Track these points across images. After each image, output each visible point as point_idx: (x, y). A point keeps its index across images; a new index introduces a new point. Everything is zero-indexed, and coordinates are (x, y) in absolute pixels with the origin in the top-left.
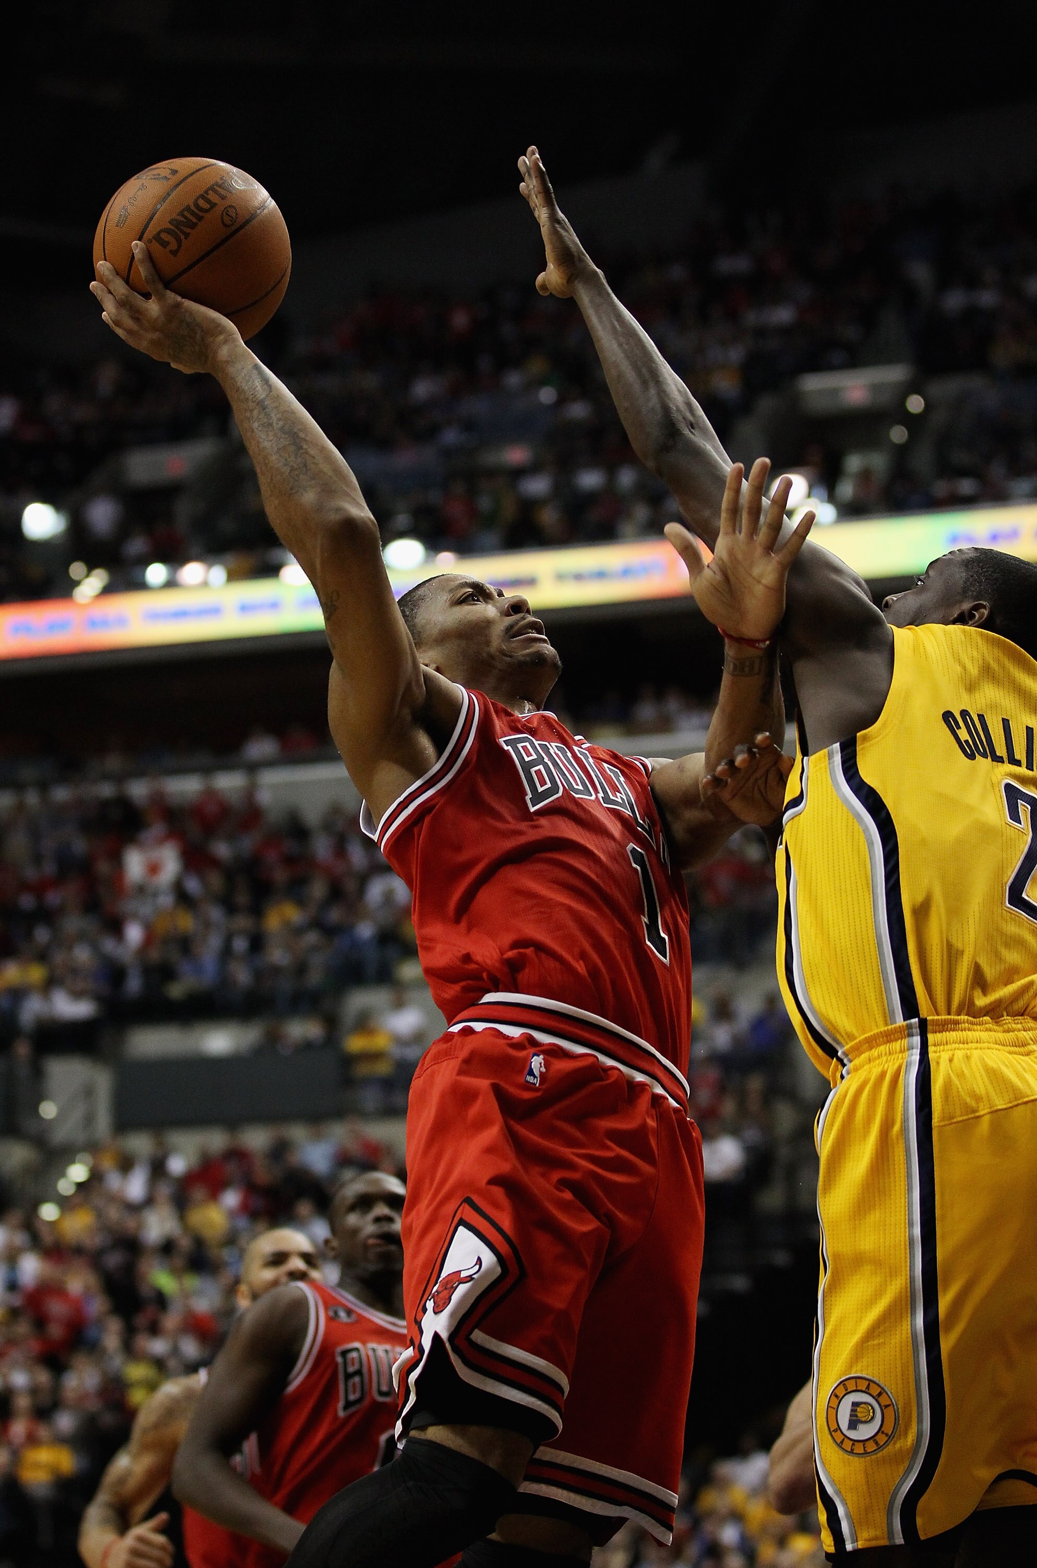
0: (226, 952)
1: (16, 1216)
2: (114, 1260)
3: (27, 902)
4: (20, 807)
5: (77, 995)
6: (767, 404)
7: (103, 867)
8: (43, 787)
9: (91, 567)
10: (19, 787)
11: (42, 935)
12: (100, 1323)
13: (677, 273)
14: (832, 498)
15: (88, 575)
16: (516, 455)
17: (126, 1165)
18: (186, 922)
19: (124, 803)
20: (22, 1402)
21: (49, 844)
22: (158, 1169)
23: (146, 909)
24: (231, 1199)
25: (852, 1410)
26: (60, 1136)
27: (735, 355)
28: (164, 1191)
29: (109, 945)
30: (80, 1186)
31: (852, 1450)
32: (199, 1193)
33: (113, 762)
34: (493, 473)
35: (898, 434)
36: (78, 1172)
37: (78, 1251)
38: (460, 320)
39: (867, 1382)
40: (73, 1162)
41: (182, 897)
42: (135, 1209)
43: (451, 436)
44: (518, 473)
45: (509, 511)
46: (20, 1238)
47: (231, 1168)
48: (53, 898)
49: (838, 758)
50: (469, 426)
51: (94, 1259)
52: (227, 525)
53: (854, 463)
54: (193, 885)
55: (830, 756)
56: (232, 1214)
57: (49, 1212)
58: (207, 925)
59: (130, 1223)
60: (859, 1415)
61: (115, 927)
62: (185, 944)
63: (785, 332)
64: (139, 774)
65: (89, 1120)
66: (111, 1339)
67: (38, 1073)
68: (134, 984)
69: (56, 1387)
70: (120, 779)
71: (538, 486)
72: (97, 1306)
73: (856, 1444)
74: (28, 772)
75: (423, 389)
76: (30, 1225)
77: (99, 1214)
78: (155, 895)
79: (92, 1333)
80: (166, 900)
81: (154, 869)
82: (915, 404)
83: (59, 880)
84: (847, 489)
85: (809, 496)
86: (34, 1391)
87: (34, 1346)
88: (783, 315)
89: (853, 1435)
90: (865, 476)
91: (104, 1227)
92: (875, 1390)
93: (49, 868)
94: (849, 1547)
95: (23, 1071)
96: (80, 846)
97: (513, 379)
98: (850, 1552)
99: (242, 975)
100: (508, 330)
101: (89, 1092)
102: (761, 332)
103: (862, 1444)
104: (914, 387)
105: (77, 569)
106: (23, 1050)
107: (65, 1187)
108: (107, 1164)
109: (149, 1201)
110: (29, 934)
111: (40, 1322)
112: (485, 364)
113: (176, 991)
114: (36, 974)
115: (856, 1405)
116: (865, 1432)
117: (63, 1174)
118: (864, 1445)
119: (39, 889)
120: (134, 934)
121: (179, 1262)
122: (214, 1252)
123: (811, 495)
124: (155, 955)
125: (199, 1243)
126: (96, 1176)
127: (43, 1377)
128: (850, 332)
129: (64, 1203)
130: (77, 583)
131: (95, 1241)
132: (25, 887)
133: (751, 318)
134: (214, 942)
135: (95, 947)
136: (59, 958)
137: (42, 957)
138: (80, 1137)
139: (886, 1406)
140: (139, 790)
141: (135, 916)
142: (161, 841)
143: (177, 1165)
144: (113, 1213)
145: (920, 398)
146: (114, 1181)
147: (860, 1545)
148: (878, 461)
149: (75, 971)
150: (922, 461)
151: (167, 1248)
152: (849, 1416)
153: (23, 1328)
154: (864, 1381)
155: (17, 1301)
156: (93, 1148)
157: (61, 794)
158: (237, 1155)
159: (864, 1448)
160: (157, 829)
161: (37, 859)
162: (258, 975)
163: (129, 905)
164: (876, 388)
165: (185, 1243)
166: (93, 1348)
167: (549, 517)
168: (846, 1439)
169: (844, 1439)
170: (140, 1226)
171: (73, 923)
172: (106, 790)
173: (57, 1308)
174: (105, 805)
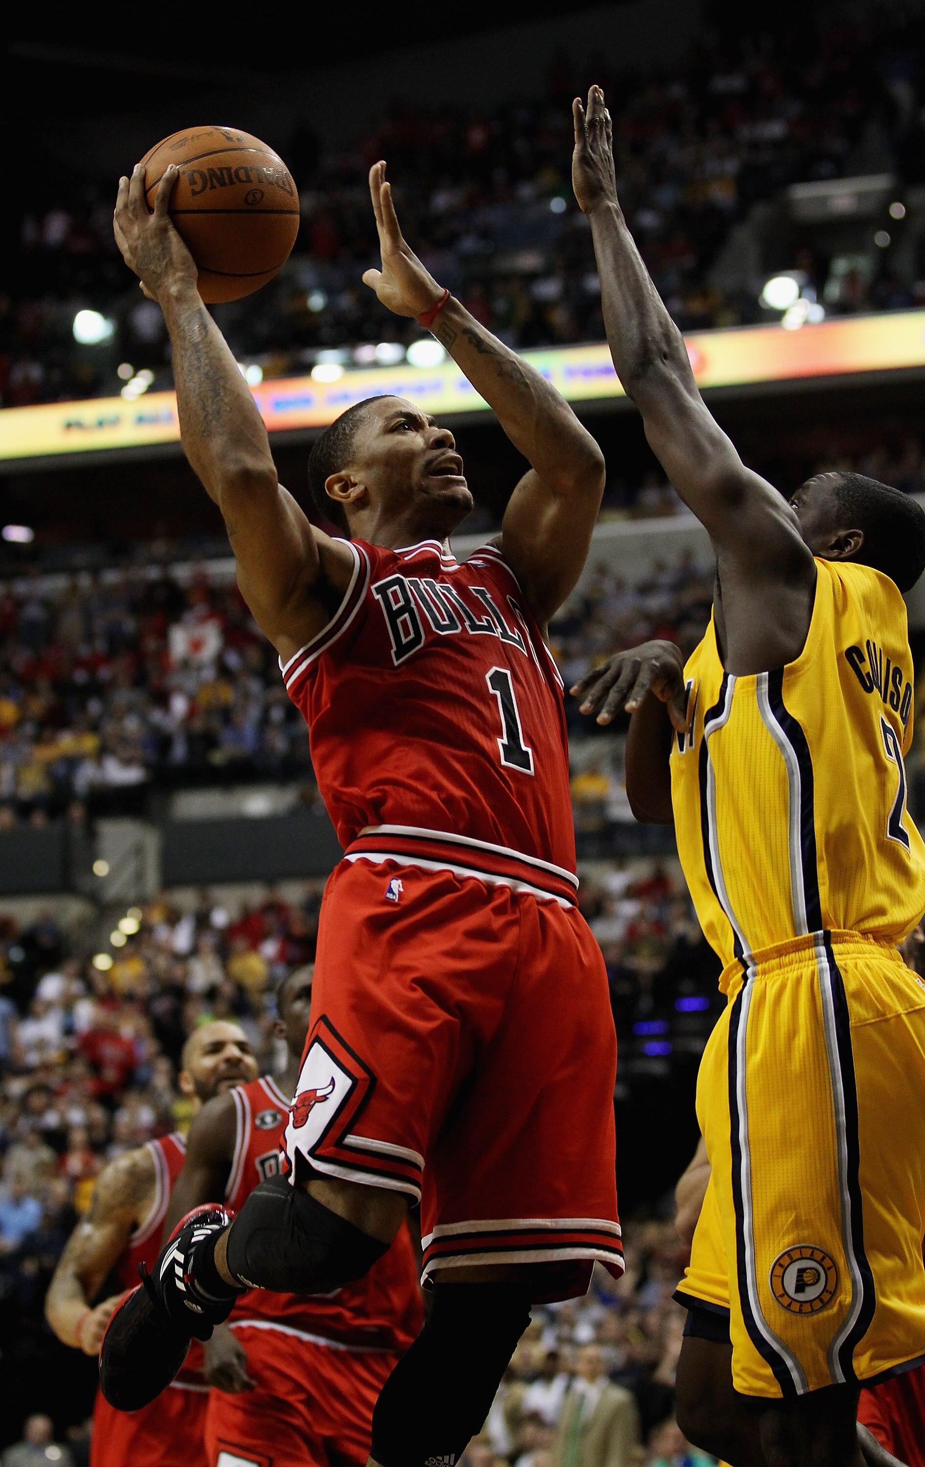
0: (265, 721)
1: (72, 967)
2: (162, 1006)
3: (80, 677)
4: (74, 589)
5: (127, 762)
6: (760, 212)
7: (151, 644)
8: (95, 571)
9: (137, 368)
10: (72, 571)
11: (94, 707)
12: (150, 1064)
13: (677, 91)
14: (820, 299)
15: (134, 376)
16: (529, 261)
17: (173, 919)
18: (227, 694)
19: (169, 585)
20: (78, 1137)
21: (100, 624)
22: (202, 922)
23: (190, 683)
24: (270, 948)
25: (798, 1276)
26: (112, 892)
27: (731, 166)
28: (208, 941)
29: (157, 716)
30: (131, 938)
31: (800, 1310)
32: (240, 944)
33: (159, 548)
34: (507, 277)
35: (882, 239)
36: (129, 925)
37: (130, 997)
38: (477, 137)
39: (811, 1250)
40: (124, 915)
41: (223, 671)
42: (181, 958)
43: (468, 244)
44: (531, 277)
45: (523, 312)
46: (77, 987)
47: (270, 921)
48: (105, 673)
49: (765, 687)
50: (485, 234)
51: (145, 1005)
52: (263, 328)
53: (841, 266)
54: (233, 660)
55: (759, 682)
56: (271, 963)
57: (102, 962)
58: (246, 695)
59: (178, 972)
60: (805, 1279)
61: (162, 699)
62: (226, 714)
63: (777, 145)
64: (184, 558)
65: (139, 876)
66: (160, 1080)
67: (91, 835)
68: (179, 751)
69: (111, 1123)
70: (165, 563)
71: (549, 289)
72: (148, 1048)
73: (804, 1305)
74: (81, 558)
75: (442, 200)
76: (85, 974)
77: (149, 963)
78: (199, 669)
79: (142, 1073)
80: (209, 674)
81: (197, 645)
82: (897, 211)
83: (109, 657)
84: (834, 290)
85: (800, 296)
86: (89, 1127)
87: (89, 1086)
88: (775, 129)
89: (801, 1297)
90: (851, 277)
91: (154, 976)
92: (818, 1256)
93: (101, 646)
94: (800, 1392)
95: (77, 831)
96: (129, 625)
97: (526, 191)
98: (801, 1396)
99: (279, 743)
100: (520, 146)
101: (139, 851)
102: (755, 146)
103: (809, 1304)
104: (896, 195)
105: (125, 370)
106: (77, 813)
107: (117, 939)
108: (156, 917)
109: (195, 951)
110: (83, 707)
111: (96, 1065)
112: (500, 176)
113: (218, 758)
114: (90, 743)
115: (801, 1271)
116: (811, 1293)
117: (115, 927)
118: (811, 1305)
119: (91, 666)
120: (179, 705)
121: (222, 1007)
122: (254, 998)
123: (803, 294)
124: (198, 724)
125: (240, 989)
126: (145, 929)
127: (98, 1114)
128: (837, 145)
129: (116, 954)
130: (125, 383)
131: (144, 989)
132: (79, 663)
133: (746, 132)
134: (254, 713)
135: (144, 719)
136: (109, 728)
137: (94, 727)
138: (132, 894)
139: (829, 1268)
140: (182, 573)
141: (180, 689)
142: (203, 620)
143: (220, 918)
144: (162, 962)
145: (901, 205)
146: (162, 933)
147: (811, 1388)
148: (864, 264)
149: (124, 740)
150: (904, 263)
151: (212, 994)
152: (795, 1281)
153: (79, 1069)
154: (808, 1249)
155: (72, 1044)
156: (142, 903)
157: (111, 577)
158: (275, 908)
159: (812, 1307)
160: (201, 609)
161: (89, 637)
162: (294, 741)
163: (175, 680)
164: (860, 196)
165: (227, 989)
166: (144, 1087)
167: (559, 318)
168: (793, 1302)
169: (791, 1303)
170: (187, 974)
171: (123, 696)
172: (153, 573)
173: (110, 1051)
174: (152, 587)
